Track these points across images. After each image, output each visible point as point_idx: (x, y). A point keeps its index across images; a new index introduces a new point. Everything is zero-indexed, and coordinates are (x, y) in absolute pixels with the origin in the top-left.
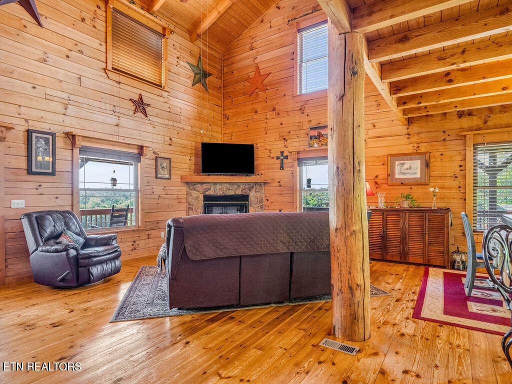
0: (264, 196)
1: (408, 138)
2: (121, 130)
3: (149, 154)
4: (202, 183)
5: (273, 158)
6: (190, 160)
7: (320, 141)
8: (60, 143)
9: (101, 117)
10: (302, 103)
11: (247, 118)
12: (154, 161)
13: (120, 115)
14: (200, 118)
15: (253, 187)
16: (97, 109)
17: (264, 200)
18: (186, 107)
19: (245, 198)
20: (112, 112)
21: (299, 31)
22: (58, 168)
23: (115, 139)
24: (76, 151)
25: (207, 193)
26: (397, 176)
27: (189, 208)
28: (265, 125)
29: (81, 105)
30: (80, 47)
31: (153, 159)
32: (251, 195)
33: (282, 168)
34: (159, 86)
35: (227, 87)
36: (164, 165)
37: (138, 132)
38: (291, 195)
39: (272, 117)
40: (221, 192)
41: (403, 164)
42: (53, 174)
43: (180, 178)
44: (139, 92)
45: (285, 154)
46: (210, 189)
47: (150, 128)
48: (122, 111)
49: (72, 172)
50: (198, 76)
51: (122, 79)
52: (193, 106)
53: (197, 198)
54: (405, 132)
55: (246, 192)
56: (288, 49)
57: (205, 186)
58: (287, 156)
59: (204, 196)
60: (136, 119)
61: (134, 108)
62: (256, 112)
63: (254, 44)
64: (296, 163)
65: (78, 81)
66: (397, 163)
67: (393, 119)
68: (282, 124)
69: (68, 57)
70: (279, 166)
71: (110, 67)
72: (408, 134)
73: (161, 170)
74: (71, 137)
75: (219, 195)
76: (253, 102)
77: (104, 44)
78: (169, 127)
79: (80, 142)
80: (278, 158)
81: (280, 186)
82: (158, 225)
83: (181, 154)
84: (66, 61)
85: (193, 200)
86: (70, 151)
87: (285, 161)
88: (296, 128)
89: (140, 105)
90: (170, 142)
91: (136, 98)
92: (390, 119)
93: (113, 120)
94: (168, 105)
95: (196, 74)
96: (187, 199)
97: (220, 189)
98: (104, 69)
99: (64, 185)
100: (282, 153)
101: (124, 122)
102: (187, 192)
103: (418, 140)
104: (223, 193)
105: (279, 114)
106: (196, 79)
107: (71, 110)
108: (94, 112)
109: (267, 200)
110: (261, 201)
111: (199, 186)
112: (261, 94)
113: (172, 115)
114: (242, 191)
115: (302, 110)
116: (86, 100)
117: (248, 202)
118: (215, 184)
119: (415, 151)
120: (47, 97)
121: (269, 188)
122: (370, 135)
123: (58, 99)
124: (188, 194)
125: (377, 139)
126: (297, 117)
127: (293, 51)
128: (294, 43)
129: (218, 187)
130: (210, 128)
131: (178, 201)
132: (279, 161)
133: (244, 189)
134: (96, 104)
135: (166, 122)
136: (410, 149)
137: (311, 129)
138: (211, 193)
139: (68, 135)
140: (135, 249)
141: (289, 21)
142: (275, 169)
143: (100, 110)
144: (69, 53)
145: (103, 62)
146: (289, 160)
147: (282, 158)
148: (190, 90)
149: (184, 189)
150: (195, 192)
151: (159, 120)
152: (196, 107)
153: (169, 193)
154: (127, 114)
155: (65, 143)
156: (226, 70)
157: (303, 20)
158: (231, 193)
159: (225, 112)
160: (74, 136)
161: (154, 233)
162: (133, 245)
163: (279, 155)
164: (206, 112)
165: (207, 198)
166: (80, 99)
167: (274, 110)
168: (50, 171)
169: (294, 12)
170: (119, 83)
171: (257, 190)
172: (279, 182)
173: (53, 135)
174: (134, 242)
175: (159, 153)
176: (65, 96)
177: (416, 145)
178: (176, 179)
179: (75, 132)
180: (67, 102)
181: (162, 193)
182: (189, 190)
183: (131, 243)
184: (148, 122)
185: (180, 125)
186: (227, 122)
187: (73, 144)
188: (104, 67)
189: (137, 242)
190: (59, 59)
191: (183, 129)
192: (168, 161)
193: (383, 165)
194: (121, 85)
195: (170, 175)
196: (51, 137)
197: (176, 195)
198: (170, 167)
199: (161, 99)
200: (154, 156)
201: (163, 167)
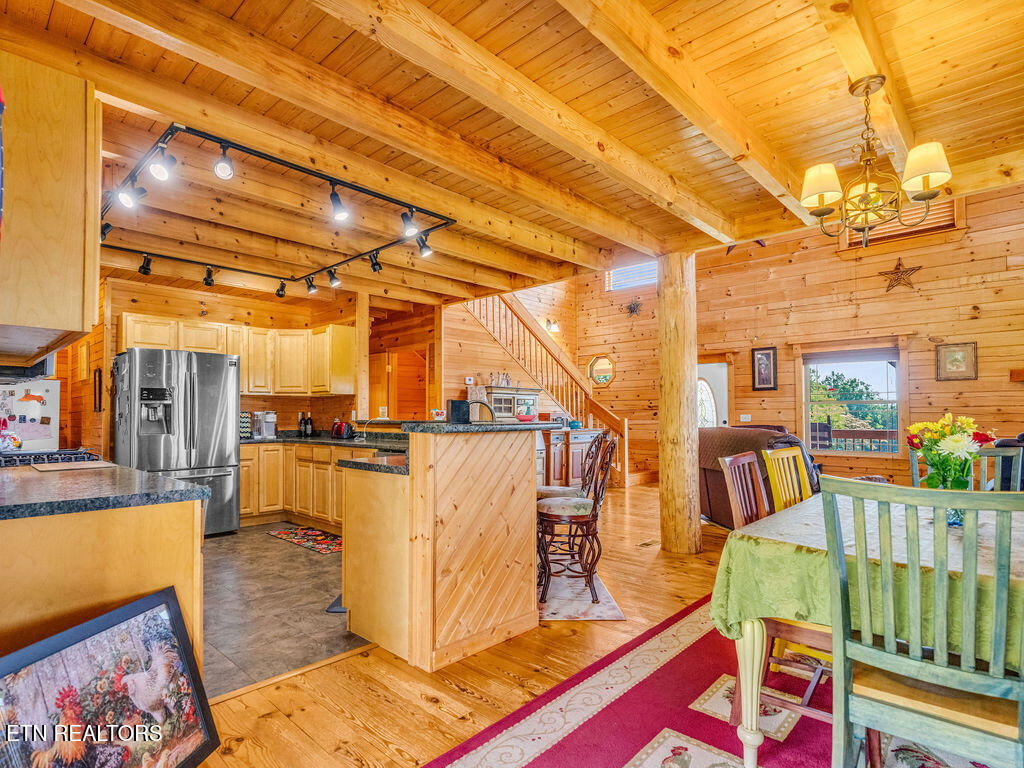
3: (916, 344)
9: (831, 313)
12: (932, 355)
13: (859, 302)
16: (825, 305)
20: (847, 302)
22: (779, 383)
23: (851, 335)
29: (805, 308)
30: (804, 243)
31: (930, 350)
34: (945, 227)
36: (959, 356)
37: (894, 317)
42: (774, 389)
43: (1006, 374)
44: (899, 255)
47: (922, 303)
48: (866, 294)
51: (863, 251)
60: (892, 297)
61: (886, 283)
69: (790, 261)
71: (843, 247)
73: (951, 367)
78: (972, 287)
83: (1009, 329)
84: (789, 267)
90: (973, 313)
91: (891, 267)
93: (851, 310)
94: (968, 251)
98: (836, 253)
99: (787, 399)
101: (866, 309)
107: (792, 318)
108: (822, 310)
113: (980, 264)
120: (770, 312)
123: (779, 311)
131: (999, 418)
134: (823, 300)
135: (964, 281)
143: (830, 305)
144: (792, 257)
145: (834, 244)
151: (943, 284)
154: (873, 296)
160: (790, 346)
168: (772, 386)
170: (860, 259)
173: (774, 348)
175: (944, 338)
176: (786, 304)
178: (992, 376)
179: (789, 341)
180: (788, 310)
181: (952, 404)
184: (914, 294)
185: (1006, 275)
188: (836, 250)
190: (782, 267)
191: (1016, 278)
192: (969, 347)
194: (864, 261)
195: (976, 373)
196: (771, 352)
197: (995, 408)
198: (976, 357)
199: (951, 247)
200: (932, 346)
201: (956, 360)
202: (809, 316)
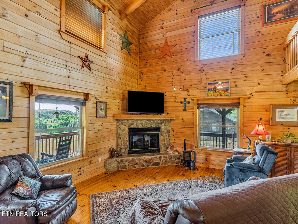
0: (170, 128)
1: (287, 94)
2: (71, 80)
3: (92, 99)
4: (128, 120)
5: (178, 102)
6: (119, 103)
7: (216, 92)
8: (17, 91)
9: (55, 70)
10: (202, 66)
11: (158, 74)
12: (95, 104)
13: (71, 69)
14: (125, 73)
15: (163, 122)
16: (52, 63)
17: (171, 130)
18: (117, 65)
19: (158, 129)
20: (64, 66)
21: (199, 17)
22: (14, 114)
23: (67, 88)
24: (33, 98)
25: (131, 126)
26: (278, 120)
27: (118, 137)
28: (172, 80)
29: (38, 59)
30: (38, 9)
31: (95, 103)
32: (162, 127)
33: (185, 109)
34: (99, 48)
35: (142, 53)
36: (102, 107)
37: (84, 83)
38: (193, 129)
39: (177, 74)
40: (141, 126)
41: (282, 111)
42: (9, 120)
43: (112, 116)
44: (86, 51)
45: (187, 100)
46: (134, 124)
48: (73, 65)
49: (29, 117)
50: (125, 44)
51: (73, 40)
52: (121, 64)
53: (124, 130)
54: (285, 89)
55: (158, 126)
56: (191, 29)
57: (130, 122)
58: (189, 101)
59: (129, 128)
60: (83, 72)
61: (81, 64)
62: (165, 71)
63: (164, 25)
64: (196, 107)
65: (35, 38)
66: (277, 110)
67: (275, 80)
68: (185, 80)
69: (26, 15)
70: (183, 108)
71: (63, 29)
72: (287, 91)
73: (100, 111)
74: (28, 86)
75: (139, 127)
76: (163, 64)
77: (59, 10)
78: (106, 79)
79: (36, 91)
80: (182, 103)
81: (183, 122)
82: (98, 152)
83: (114, 99)
84: (25, 19)
85: (121, 132)
86: (27, 99)
87: (187, 105)
88: (197, 83)
89: (86, 62)
90: (106, 90)
91: (83, 56)
92: (272, 80)
93: (65, 73)
94: (106, 63)
95: (123, 42)
96: (117, 131)
97: (140, 123)
98: (59, 31)
99: (20, 130)
100: (185, 99)
101: (74, 74)
102: (117, 126)
103: (295, 96)
104: (143, 126)
105: (182, 73)
106: (124, 46)
107: (28, 63)
108: (49, 65)
109: (173, 131)
110: (168, 132)
111: (125, 121)
112: (169, 58)
113: (108, 71)
114: (156, 125)
115: (201, 71)
116: (43, 55)
117: (160, 132)
118: (137, 120)
119: (292, 103)
120: (5, 49)
121: (174, 123)
122: (256, 90)
123: (16, 52)
124: (118, 127)
125: (261, 93)
126: (198, 76)
127: (194, 30)
128: (195, 25)
129: (139, 122)
130: (131, 80)
131: (111, 133)
132: (183, 105)
133: (157, 124)
134: (51, 58)
135: (104, 75)
136: (288, 101)
137: (209, 84)
138: (134, 126)
139: (24, 84)
140: (80, 174)
141: (192, 10)
142: (179, 110)
143: (55, 64)
144: (28, 13)
145: (58, 25)
146: (190, 105)
147: (185, 102)
148: (120, 53)
149: (115, 123)
150: (122, 125)
151: (99, 74)
152: (123, 65)
153: (105, 128)
154: (76, 68)
155: (23, 92)
156: (141, 41)
157: (203, 10)
158: (148, 126)
159: (140, 70)
160: (31, 86)
161: (94, 159)
162: (79, 171)
163: (183, 100)
164: (129, 69)
165: (131, 130)
166: (37, 54)
167: (179, 69)
168: (7, 118)
169: (195, 4)
170: (71, 43)
171: (166, 124)
172: (182, 119)
173: (11, 85)
174: (80, 169)
175: (99, 98)
176: (23, 50)
177: (293, 99)
178: (110, 117)
179: (32, 82)
180: (25, 55)
181: (100, 128)
182: (118, 124)
183: (77, 171)
184: (91, 75)
185: (113, 78)
186: (142, 76)
187: (30, 93)
188: (59, 29)
189: (82, 169)
190: (18, 16)
191: (115, 80)
192: (105, 104)
193: (266, 111)
194: (72, 45)
195: (106, 115)
196: (8, 87)
197: (110, 129)
198: (106, 108)
199: (101, 58)
200: (95, 101)
201: (101, 109)
202: (41, 66)
